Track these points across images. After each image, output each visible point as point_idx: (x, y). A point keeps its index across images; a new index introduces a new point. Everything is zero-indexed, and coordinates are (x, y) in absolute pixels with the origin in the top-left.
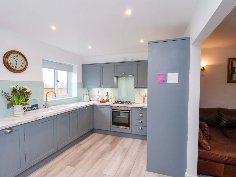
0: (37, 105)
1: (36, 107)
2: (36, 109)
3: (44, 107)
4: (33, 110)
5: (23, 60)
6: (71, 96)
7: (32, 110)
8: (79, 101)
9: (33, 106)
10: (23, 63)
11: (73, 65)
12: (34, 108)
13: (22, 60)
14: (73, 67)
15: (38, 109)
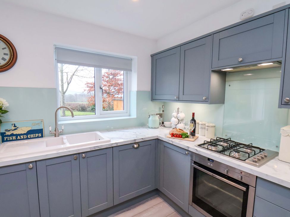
0: (40, 131)
1: (37, 135)
2: (38, 137)
3: (52, 136)
4: (31, 138)
5: (5, 48)
6: (130, 116)
7: (27, 138)
8: (143, 125)
9: (31, 132)
10: (5, 54)
11: (133, 57)
12: (32, 136)
13: (3, 49)
14: (133, 62)
15: (42, 136)
